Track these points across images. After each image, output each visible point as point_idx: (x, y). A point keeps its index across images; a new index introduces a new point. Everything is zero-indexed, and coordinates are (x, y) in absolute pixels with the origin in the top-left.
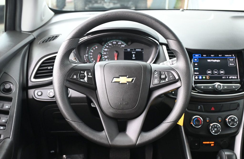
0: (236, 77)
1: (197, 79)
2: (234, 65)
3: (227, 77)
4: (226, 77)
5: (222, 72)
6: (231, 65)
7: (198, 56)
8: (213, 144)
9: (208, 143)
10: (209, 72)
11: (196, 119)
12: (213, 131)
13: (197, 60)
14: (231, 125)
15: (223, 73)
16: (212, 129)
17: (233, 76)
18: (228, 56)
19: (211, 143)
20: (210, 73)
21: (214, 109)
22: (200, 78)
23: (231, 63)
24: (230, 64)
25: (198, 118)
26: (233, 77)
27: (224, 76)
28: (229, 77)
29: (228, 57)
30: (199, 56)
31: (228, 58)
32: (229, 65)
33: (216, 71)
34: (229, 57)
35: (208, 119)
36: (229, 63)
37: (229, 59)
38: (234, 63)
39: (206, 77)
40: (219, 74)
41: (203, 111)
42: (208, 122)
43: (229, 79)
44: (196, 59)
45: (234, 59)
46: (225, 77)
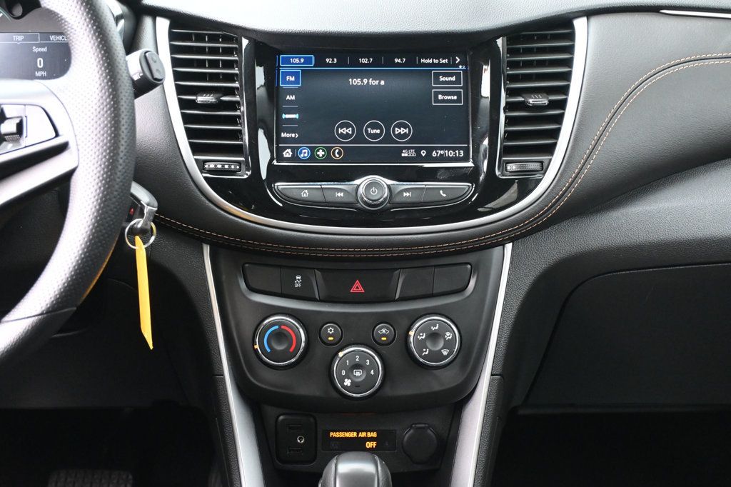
0: (462, 152)
1: (287, 160)
2: (458, 101)
3: (423, 153)
4: (418, 150)
5: (403, 131)
6: (443, 101)
7: (302, 60)
8: (371, 439)
9: (353, 434)
10: (344, 131)
11: (277, 327)
12: (348, 382)
13: (297, 78)
14: (424, 357)
15: (405, 135)
16: (343, 373)
17: (449, 149)
18: (436, 61)
19: (363, 435)
20: (347, 136)
21: (361, 290)
22: (305, 153)
23: (444, 94)
24: (440, 97)
25: (283, 327)
26: (451, 154)
27: (408, 148)
28: (429, 150)
29: (433, 65)
30: (308, 61)
31: (435, 70)
32: (437, 100)
33: (374, 126)
34: (439, 65)
35: (331, 330)
36: (437, 94)
37: (437, 75)
38: (458, 94)
39: (329, 149)
40: (388, 139)
41: (317, 297)
42: (331, 344)
43: (429, 159)
44: (291, 74)
45: (458, 75)
46: (413, 154)
